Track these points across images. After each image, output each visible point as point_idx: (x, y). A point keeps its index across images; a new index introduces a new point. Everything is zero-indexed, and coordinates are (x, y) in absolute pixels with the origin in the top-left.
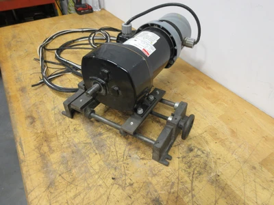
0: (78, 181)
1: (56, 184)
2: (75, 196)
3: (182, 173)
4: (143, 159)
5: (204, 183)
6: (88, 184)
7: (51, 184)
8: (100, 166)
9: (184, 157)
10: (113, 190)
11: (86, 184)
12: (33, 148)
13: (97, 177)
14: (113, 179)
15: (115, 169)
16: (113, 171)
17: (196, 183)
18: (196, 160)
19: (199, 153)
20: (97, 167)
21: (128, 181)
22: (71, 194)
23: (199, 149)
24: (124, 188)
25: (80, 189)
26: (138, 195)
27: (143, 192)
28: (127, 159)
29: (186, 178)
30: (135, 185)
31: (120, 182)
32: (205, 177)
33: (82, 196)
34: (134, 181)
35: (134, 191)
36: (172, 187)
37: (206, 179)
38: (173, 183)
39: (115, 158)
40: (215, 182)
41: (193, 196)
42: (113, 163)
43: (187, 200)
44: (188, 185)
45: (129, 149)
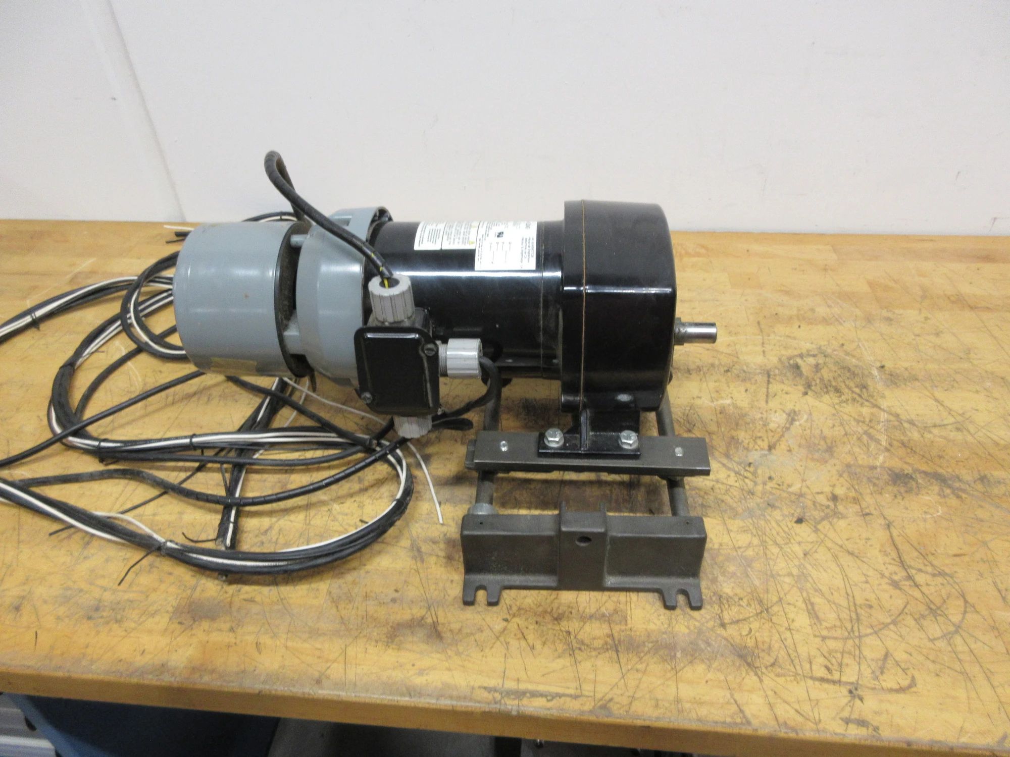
0: (767, 591)
1: (750, 643)
2: (812, 612)
3: (849, 409)
4: (771, 448)
5: (887, 393)
6: (790, 574)
7: (742, 657)
9: (809, 386)
10: (832, 534)
11: (787, 580)
12: (564, 663)
13: (775, 550)
14: (800, 521)
15: (771, 505)
16: (777, 514)
17: (884, 404)
18: (826, 374)
19: (811, 361)
20: (743, 539)
21: (822, 500)
22: (802, 620)
23: (801, 356)
24: (837, 514)
25: (794, 596)
27: (866, 489)
28: (754, 474)
29: (866, 411)
30: (840, 491)
31: (817, 514)
32: (877, 384)
33: (817, 600)
34: (827, 489)
35: (856, 500)
36: (878, 442)
37: (880, 386)
38: (866, 433)
39: (736, 493)
40: (894, 379)
41: (911, 422)
42: (752, 504)
43: (915, 435)
44: (883, 416)
45: (727, 455)
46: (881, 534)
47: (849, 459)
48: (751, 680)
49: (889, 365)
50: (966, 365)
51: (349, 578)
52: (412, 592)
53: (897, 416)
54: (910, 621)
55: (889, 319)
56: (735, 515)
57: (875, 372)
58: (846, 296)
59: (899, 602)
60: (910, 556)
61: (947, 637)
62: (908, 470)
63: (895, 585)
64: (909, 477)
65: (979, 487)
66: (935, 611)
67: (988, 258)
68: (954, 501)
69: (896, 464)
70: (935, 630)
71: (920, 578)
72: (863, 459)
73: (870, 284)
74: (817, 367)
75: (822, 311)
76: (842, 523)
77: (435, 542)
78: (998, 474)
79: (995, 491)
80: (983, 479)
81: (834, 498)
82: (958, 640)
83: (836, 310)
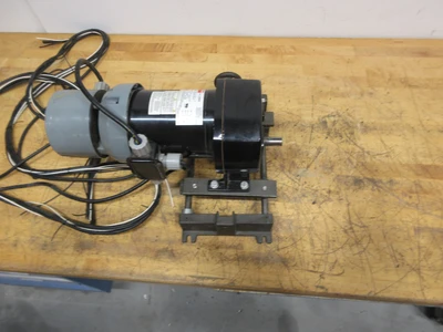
0: (297, 235)
2: (312, 244)
3: (344, 146)
4: (308, 167)
6: (306, 227)
7: (284, 262)
8: (292, 208)
9: (329, 133)
11: (305, 230)
12: (219, 265)
13: (302, 216)
14: (314, 203)
15: (304, 196)
16: (306, 199)
17: (359, 143)
18: (337, 126)
19: (332, 119)
20: (291, 212)
21: (325, 193)
22: (308, 247)
23: (328, 116)
24: (329, 200)
25: (307, 237)
26: (343, 192)
27: (343, 187)
28: (299, 180)
29: (351, 147)
30: (332, 189)
31: (321, 200)
32: (358, 133)
33: (315, 239)
34: (327, 188)
35: (338, 193)
36: (352, 163)
37: (359, 133)
38: (349, 159)
39: (290, 190)
40: (366, 129)
41: (368, 153)
42: (296, 195)
43: (368, 160)
44: (357, 149)
45: (289, 171)
46: (345, 209)
47: (339, 173)
48: (286, 272)
49: (365, 121)
50: (398, 121)
51: (139, 231)
52: (163, 237)
53: (363, 149)
54: (348, 247)
55: (371, 94)
56: (289, 200)
57: (359, 125)
58: (355, 80)
59: (345, 239)
60: (354, 219)
61: (360, 253)
62: (362, 177)
63: (345, 231)
64: (361, 181)
65: (388, 185)
66: (358, 243)
67: (425, 54)
68: (376, 193)
69: (357, 174)
70: (356, 250)
71: (356, 228)
72: (344, 173)
73: (368, 72)
74: (334, 123)
75: (342, 89)
76: (330, 204)
77: (171, 214)
78: (398, 179)
79: (395, 188)
80: (391, 181)
81: (329, 192)
82: (363, 255)
83: (349, 89)
